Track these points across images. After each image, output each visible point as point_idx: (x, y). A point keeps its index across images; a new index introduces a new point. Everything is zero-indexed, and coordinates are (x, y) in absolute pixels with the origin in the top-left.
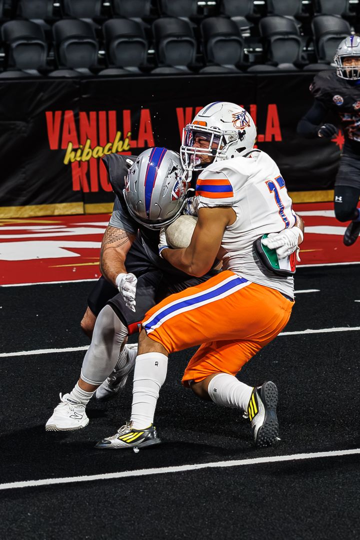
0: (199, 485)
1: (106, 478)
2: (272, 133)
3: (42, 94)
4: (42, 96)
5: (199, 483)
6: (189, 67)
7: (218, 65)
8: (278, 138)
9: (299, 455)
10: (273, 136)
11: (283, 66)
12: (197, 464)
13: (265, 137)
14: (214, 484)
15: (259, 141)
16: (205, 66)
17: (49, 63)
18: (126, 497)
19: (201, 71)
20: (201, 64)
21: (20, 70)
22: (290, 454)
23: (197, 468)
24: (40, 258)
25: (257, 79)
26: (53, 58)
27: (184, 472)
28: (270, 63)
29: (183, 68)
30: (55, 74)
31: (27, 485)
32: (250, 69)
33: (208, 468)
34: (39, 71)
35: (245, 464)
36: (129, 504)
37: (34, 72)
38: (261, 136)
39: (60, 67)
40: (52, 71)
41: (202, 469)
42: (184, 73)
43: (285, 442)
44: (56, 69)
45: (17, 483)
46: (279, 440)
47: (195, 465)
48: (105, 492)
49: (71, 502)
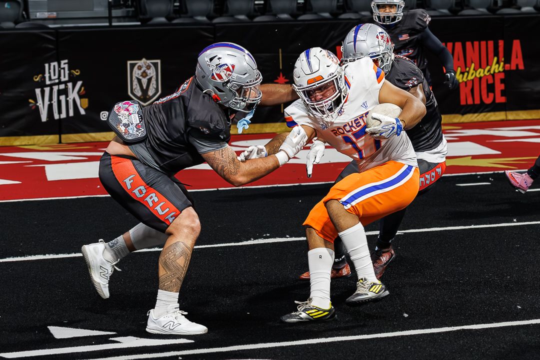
0: (455, 343)
1: (381, 336)
2: (517, 63)
3: (332, 33)
4: (333, 34)
5: (455, 342)
6: (450, 10)
7: (473, 9)
8: (521, 67)
9: (535, 320)
10: (517, 65)
11: (524, 9)
12: (454, 326)
13: (510, 66)
14: (467, 343)
15: (506, 69)
16: (462, 9)
17: (339, 7)
18: (397, 352)
19: (460, 13)
20: (459, 9)
21: (316, 13)
22: (528, 319)
23: (454, 330)
24: (332, 162)
25: (504, 19)
26: (342, 4)
27: (443, 333)
28: (515, 7)
29: (445, 11)
30: (343, 16)
31: (319, 342)
32: (499, 12)
33: (463, 330)
34: (331, 14)
35: (493, 327)
36: (400, 357)
37: (327, 15)
38: (507, 65)
39: (347, 11)
40: (341, 14)
41: (458, 331)
42: (446, 15)
43: (524, 309)
44: (344, 12)
45: (311, 340)
46: (520, 308)
47: (453, 327)
48: (380, 348)
49: (353, 356)
